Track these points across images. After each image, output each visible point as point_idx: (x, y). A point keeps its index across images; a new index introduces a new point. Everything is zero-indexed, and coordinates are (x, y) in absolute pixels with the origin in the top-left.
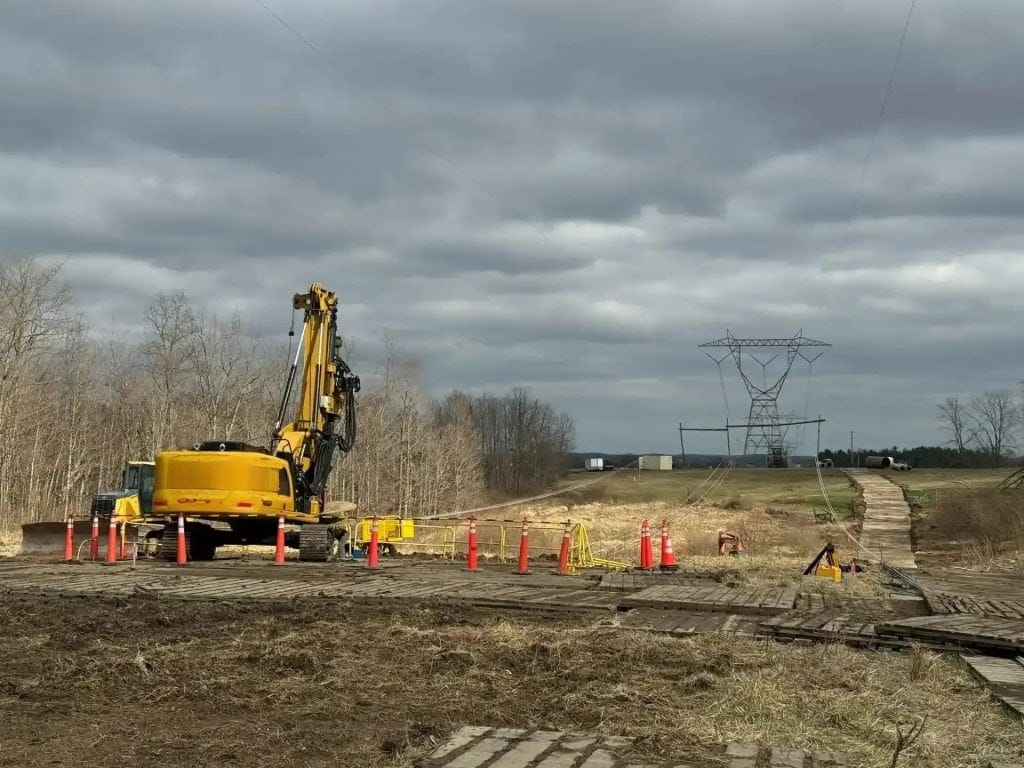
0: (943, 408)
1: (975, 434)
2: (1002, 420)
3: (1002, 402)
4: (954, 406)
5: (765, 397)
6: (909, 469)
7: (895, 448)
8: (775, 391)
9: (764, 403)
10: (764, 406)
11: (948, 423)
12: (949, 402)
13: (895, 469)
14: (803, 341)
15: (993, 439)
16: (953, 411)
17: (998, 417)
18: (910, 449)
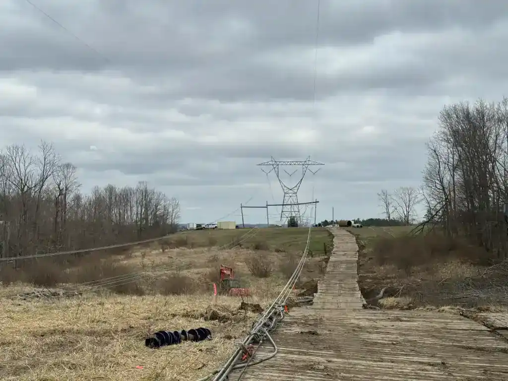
0: (379, 195)
1: (396, 209)
2: (409, 201)
3: (410, 192)
4: (385, 194)
5: (291, 191)
6: (361, 226)
7: (359, 219)
8: (296, 188)
9: (291, 195)
10: (291, 196)
11: (383, 203)
12: (383, 191)
13: (353, 227)
14: (310, 163)
15: (405, 213)
16: (385, 197)
17: (408, 200)
18: (365, 219)
